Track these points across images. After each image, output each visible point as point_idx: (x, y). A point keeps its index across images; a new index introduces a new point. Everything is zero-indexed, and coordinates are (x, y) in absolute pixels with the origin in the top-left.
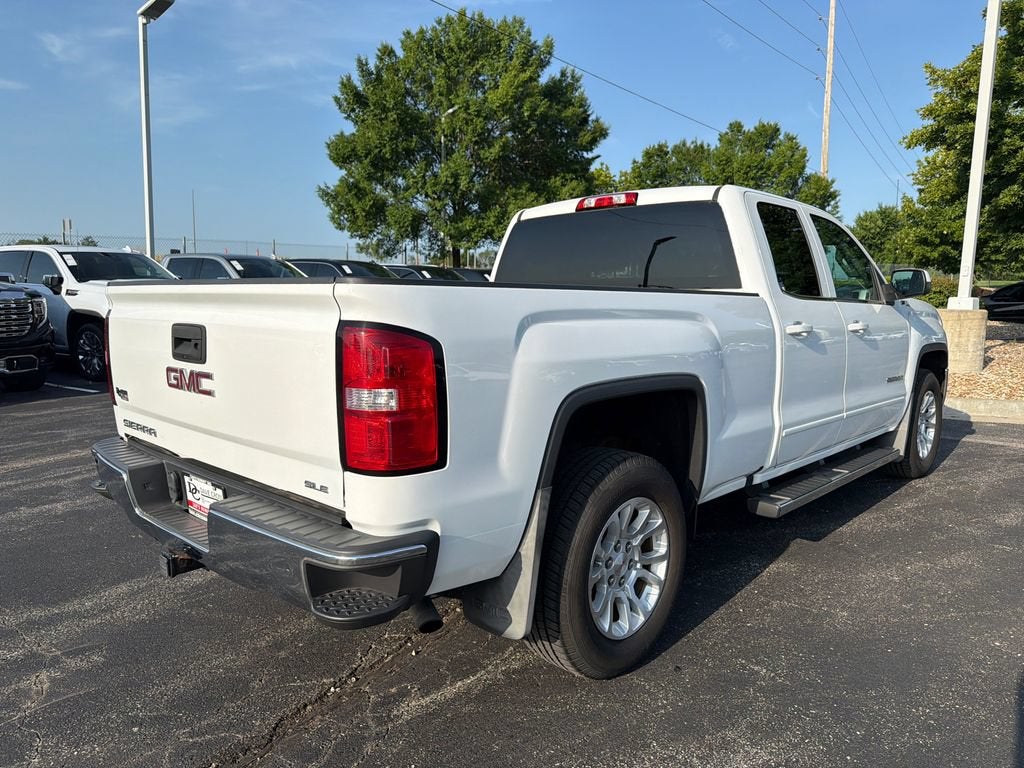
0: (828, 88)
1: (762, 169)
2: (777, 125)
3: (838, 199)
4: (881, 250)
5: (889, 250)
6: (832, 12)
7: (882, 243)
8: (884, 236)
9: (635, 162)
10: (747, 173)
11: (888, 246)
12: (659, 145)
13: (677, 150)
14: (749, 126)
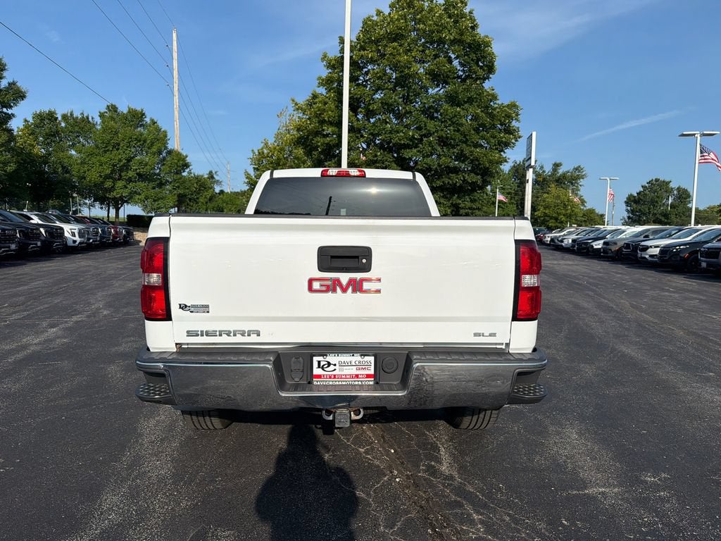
0: (176, 93)
1: (140, 141)
2: (142, 110)
3: (191, 167)
4: (197, 203)
5: (202, 203)
6: (175, 43)
7: (197, 198)
8: (199, 194)
9: (26, 121)
10: (129, 142)
11: (202, 200)
12: (49, 111)
13: (65, 117)
14: (123, 109)
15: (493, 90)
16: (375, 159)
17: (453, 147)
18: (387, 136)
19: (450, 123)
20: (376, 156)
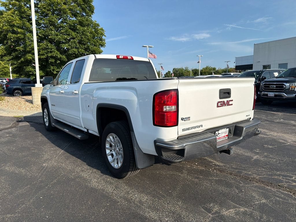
15: (96, 22)
16: (47, 47)
17: (84, 45)
18: (53, 37)
19: (82, 34)
20: (48, 46)
